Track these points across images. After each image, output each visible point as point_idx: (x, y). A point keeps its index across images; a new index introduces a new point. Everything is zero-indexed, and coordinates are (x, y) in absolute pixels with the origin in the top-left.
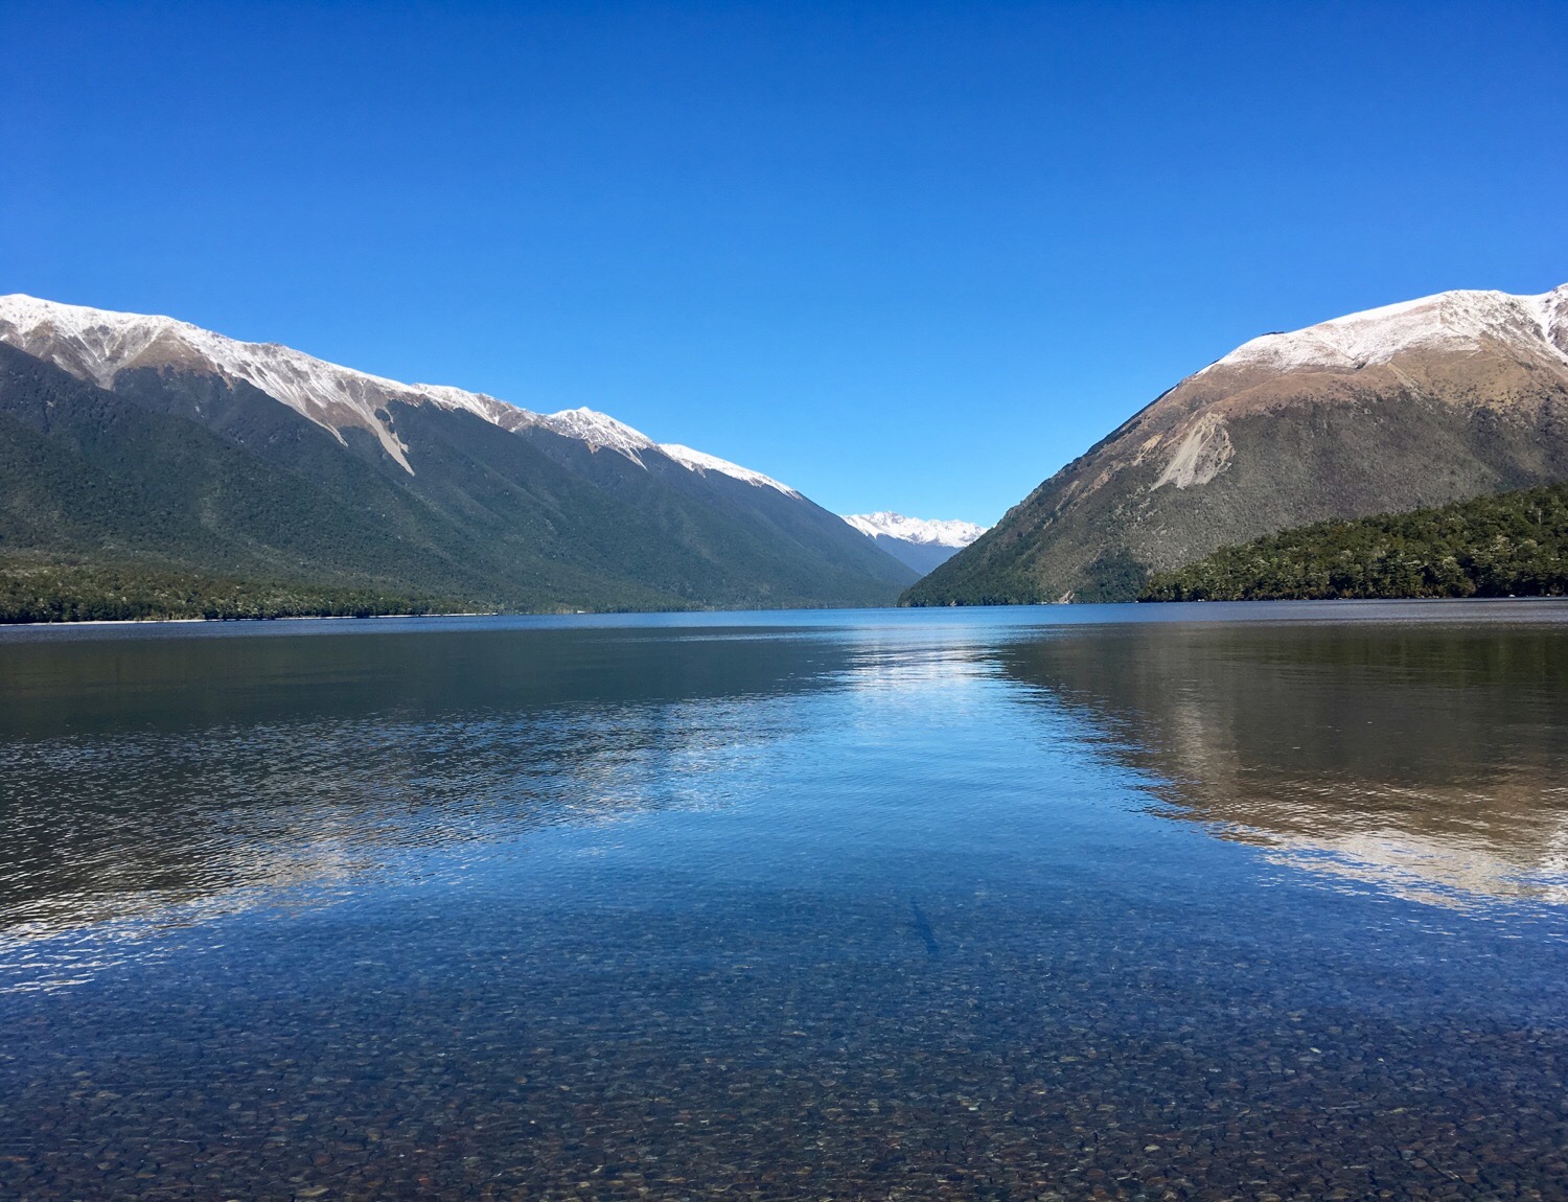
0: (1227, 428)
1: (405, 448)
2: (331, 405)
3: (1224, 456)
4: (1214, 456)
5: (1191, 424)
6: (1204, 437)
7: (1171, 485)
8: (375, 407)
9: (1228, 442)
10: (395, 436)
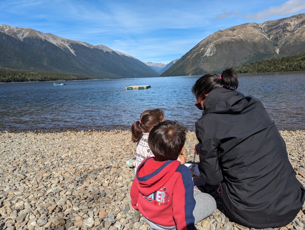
0: (215, 46)
1: (74, 51)
2: (61, 44)
3: (215, 51)
4: (213, 51)
5: (209, 46)
6: (211, 48)
7: (206, 56)
8: (68, 44)
9: (215, 49)
10: (72, 49)
